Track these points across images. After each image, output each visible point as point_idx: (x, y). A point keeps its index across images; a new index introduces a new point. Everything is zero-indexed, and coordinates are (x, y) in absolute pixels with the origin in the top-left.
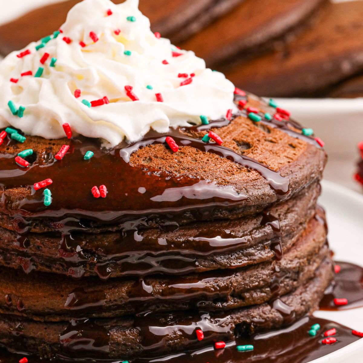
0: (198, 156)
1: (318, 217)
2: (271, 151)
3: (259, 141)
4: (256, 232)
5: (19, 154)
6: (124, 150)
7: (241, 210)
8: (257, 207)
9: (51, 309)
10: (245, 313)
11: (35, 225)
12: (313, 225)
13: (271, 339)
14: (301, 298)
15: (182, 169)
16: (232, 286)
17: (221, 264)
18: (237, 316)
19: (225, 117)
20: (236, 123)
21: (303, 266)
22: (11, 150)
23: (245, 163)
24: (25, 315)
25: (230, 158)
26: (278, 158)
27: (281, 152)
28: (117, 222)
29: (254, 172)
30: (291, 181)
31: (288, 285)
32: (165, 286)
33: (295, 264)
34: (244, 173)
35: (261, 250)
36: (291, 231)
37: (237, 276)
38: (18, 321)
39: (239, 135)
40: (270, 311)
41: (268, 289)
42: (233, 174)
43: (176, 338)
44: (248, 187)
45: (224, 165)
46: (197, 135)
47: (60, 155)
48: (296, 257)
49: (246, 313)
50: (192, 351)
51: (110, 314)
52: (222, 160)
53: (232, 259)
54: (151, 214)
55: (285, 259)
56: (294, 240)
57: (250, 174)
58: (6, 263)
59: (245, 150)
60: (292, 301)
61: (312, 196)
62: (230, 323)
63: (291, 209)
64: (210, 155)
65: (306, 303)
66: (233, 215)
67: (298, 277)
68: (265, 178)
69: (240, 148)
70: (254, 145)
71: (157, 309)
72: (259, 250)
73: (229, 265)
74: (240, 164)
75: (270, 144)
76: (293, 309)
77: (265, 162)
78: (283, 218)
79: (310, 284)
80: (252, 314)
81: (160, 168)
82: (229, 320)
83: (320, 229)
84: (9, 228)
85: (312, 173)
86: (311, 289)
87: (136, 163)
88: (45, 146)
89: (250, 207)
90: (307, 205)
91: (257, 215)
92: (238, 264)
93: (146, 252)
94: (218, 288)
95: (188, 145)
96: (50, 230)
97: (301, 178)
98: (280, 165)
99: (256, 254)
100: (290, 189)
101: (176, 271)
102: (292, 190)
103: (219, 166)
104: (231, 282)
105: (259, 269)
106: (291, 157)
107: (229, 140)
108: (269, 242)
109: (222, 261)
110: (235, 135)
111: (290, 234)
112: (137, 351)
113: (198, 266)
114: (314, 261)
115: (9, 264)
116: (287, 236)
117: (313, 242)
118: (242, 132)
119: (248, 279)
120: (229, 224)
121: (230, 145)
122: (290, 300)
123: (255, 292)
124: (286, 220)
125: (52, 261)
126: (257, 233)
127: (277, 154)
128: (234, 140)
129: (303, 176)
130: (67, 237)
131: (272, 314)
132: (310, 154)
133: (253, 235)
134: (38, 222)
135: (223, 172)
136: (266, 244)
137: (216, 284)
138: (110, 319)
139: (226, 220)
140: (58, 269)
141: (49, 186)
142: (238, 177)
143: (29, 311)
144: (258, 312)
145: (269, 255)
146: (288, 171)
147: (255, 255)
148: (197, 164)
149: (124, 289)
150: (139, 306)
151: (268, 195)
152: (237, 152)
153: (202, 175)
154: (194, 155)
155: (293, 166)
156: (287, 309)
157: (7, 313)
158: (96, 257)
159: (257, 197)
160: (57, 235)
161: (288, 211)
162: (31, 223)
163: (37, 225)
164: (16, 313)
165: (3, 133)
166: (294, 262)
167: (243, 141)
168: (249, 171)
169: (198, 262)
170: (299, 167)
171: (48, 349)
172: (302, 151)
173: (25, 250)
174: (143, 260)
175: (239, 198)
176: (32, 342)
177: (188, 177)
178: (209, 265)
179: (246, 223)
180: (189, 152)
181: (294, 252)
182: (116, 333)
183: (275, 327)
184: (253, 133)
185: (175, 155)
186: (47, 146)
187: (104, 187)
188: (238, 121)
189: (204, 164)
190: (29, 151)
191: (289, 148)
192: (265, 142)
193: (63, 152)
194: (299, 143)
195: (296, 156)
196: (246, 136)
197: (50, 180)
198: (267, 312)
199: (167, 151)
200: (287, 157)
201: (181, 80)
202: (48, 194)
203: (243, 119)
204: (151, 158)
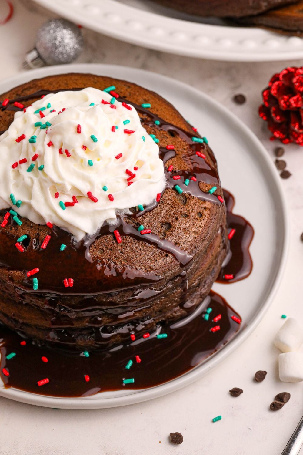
6: (86, 242)
15: (123, 259)
18: (158, 318)
19: (156, 200)
22: (13, 230)
25: (155, 244)
26: (188, 235)
27: (191, 228)
34: (164, 258)
39: (164, 217)
44: (165, 270)
45: (151, 252)
48: (199, 276)
52: (150, 247)
57: (168, 258)
59: (167, 232)
64: (142, 243)
68: (177, 260)
70: (173, 226)
75: (185, 220)
77: (179, 243)
87: (93, 254)
88: (35, 232)
95: (128, 235)
103: (148, 254)
106: (197, 231)
107: (157, 225)
110: (161, 217)
115: (13, 298)
117: (211, 258)
118: (167, 211)
121: (157, 230)
128: (160, 223)
131: (180, 313)
135: (150, 260)
141: (37, 275)
146: (193, 248)
148: (133, 254)
152: (160, 236)
153: (136, 265)
154: (132, 245)
165: (7, 213)
167: (166, 222)
172: (206, 220)
175: (158, 279)
180: (129, 242)
182: (80, 341)
183: (183, 317)
184: (174, 210)
185: (119, 246)
186: (37, 232)
187: (72, 280)
188: (166, 197)
189: (138, 253)
190: (24, 237)
191: (198, 220)
192: (181, 218)
193: (46, 243)
194: (205, 208)
195: (201, 229)
196: (168, 216)
197: (38, 270)
198: (178, 311)
199: (114, 242)
200: (195, 232)
201: (127, 177)
202: (35, 283)
203: (169, 193)
204: (103, 249)
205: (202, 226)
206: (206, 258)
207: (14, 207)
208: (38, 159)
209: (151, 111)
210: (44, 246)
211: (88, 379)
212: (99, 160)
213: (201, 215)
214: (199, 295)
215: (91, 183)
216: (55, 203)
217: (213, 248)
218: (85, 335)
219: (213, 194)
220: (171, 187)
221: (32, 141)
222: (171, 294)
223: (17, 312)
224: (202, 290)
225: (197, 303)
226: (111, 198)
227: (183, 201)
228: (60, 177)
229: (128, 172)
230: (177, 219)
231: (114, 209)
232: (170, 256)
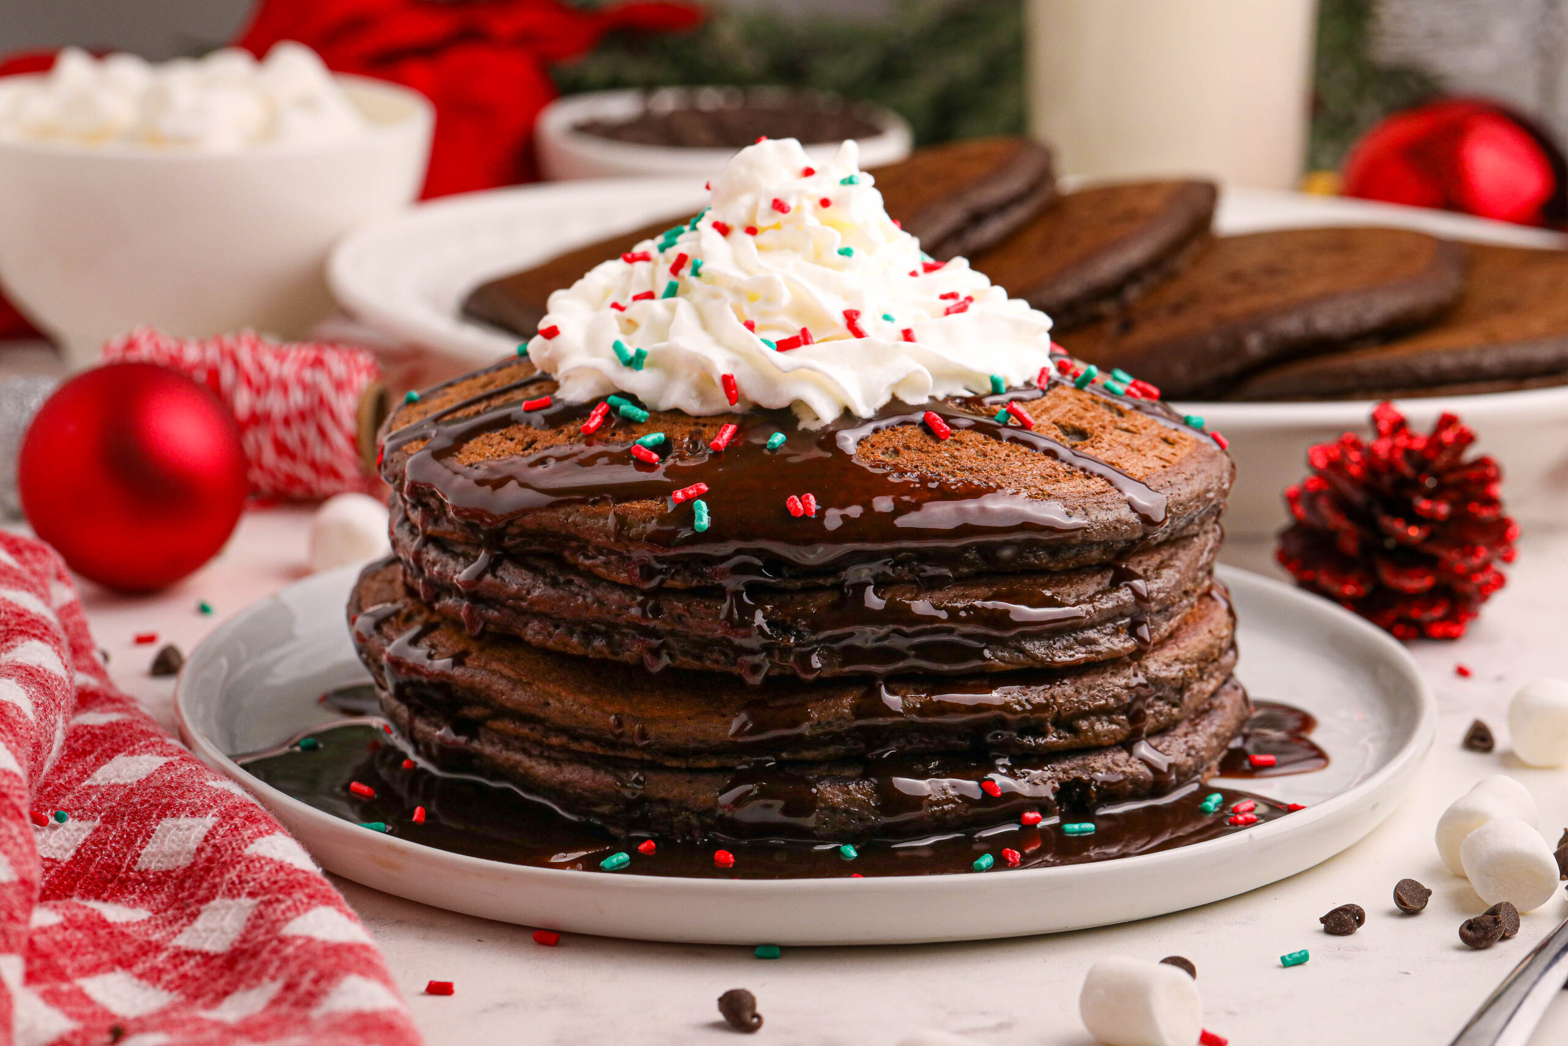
0: (988, 448)
1: (1214, 593)
2: (1128, 445)
3: (1104, 427)
4: (1101, 598)
5: (638, 441)
6: (843, 434)
7: (1074, 551)
8: (1105, 550)
9: (702, 742)
10: (1078, 761)
11: (674, 573)
12: (1207, 607)
13: (1127, 815)
14: (1186, 742)
15: (958, 469)
16: (1054, 703)
17: (1034, 658)
18: (1064, 766)
19: (1036, 383)
20: (1056, 396)
21: (1191, 678)
22: (621, 435)
23: (1080, 463)
24: (647, 757)
25: (1051, 453)
26: (1143, 458)
27: (1147, 449)
28: (835, 568)
29: (1099, 479)
30: (1170, 500)
31: (1160, 713)
32: (926, 697)
33: (1175, 671)
34: (1078, 481)
35: (1111, 635)
36: (1168, 602)
37: (1064, 684)
38: (634, 769)
39: (1064, 416)
40: (1127, 761)
41: (1124, 717)
42: (1059, 482)
43: (948, 801)
44: (1088, 505)
45: (1040, 464)
46: (984, 412)
47: (720, 443)
48: (1177, 659)
49: (1081, 762)
50: (976, 829)
51: (816, 753)
52: (1034, 456)
53: (1056, 649)
54: (901, 550)
55: (1156, 661)
56: (1174, 622)
57: (1091, 482)
58: (612, 653)
59: (1078, 442)
60: (1169, 746)
61: (1206, 545)
62: (1049, 778)
63: (1166, 563)
64: (1011, 446)
65: (1197, 753)
66: (1058, 562)
67: (1181, 699)
68: (1120, 491)
69: (1067, 438)
70: (1095, 434)
71: (908, 748)
72: (1106, 634)
73: (1049, 660)
74: (1070, 464)
75: (1126, 434)
76: (1171, 759)
77: (1118, 465)
78: (1154, 576)
79: (1204, 720)
80: (1093, 764)
81: (916, 467)
82: (1049, 774)
83: (1220, 615)
84: (620, 581)
85: (1208, 491)
86: (1204, 727)
87: (868, 457)
88: (687, 429)
89: (1092, 543)
90: (1197, 560)
91: (1101, 567)
92: (1068, 659)
93: (892, 627)
94: (1028, 707)
95: (968, 428)
96: (703, 583)
97: (1188, 496)
98: (1147, 471)
99: (1101, 641)
100: (1168, 515)
101: (946, 667)
102: (1173, 518)
103: (1030, 466)
104: (1053, 697)
105: (1108, 675)
106: (1167, 458)
107: (1047, 423)
108: (1128, 620)
109: (1037, 652)
110: (1056, 414)
111: (1166, 609)
112: (869, 823)
113: (990, 659)
114: (1211, 676)
115: (617, 654)
116: (1159, 612)
117: (1208, 636)
118: (1070, 410)
119: (1085, 693)
120: (1050, 581)
121: (1050, 432)
122: (1166, 743)
123: (1099, 720)
124: (1158, 581)
125: (704, 645)
126: (1104, 600)
127: (1139, 451)
128: (1054, 423)
129: (1192, 492)
130: (737, 595)
131: (1131, 766)
132: (1203, 456)
133: (1095, 604)
134: (679, 566)
135: (1039, 478)
136: (1121, 625)
137: (1024, 698)
138: (814, 763)
139: (1043, 571)
140: (716, 662)
141: (701, 496)
142: (1065, 487)
143: (658, 746)
144: (1104, 761)
145: (1127, 645)
146: (1163, 483)
147: (1099, 644)
148: (987, 462)
149: (847, 701)
150: (875, 737)
151: (1127, 523)
152: (1062, 443)
153: (999, 481)
154: (981, 446)
155: (1172, 474)
156: (1161, 761)
157: (611, 753)
158: (795, 636)
159: (1105, 526)
160: (718, 593)
161: (1161, 566)
162: (666, 569)
163: (677, 572)
164: (627, 754)
165: (602, 405)
166: (1172, 669)
167: (1073, 427)
168: (1088, 478)
169: (991, 650)
170: (1184, 476)
171: (694, 821)
172: (1187, 450)
173: (652, 624)
174: (886, 643)
175: (1071, 525)
176: (662, 809)
177: (971, 483)
178: (1012, 658)
179: (1081, 580)
180: (971, 441)
181: (1173, 648)
182: (829, 789)
184: (1092, 414)
185: (943, 445)
186: (691, 429)
187: (811, 498)
188: (1063, 393)
189: (1001, 461)
190: (656, 437)
192: (1115, 430)
193: (725, 437)
196: (1076, 418)
197: (704, 487)
199: (928, 437)
202: (701, 512)
203: (1068, 390)
204: (896, 451)
213: (1170, 442)
214: (1179, 745)
226: (908, 336)
232: (1096, 479)
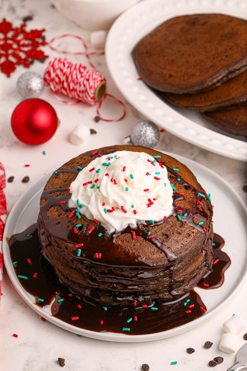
2: (176, 240)
5: (76, 226)
6: (114, 236)
12: (199, 256)
15: (134, 249)
18: (153, 296)
19: (163, 220)
20: (168, 222)
25: (156, 245)
31: (178, 285)
34: (159, 254)
39: (165, 230)
41: (168, 288)
42: (154, 254)
44: (158, 261)
45: (152, 249)
46: (147, 229)
48: (183, 275)
49: (157, 295)
52: (152, 246)
55: (177, 277)
59: (165, 239)
64: (148, 242)
65: (186, 290)
67: (183, 282)
68: (167, 257)
69: (163, 237)
70: (170, 237)
74: (159, 248)
75: (178, 235)
77: (170, 247)
78: (177, 265)
79: (192, 280)
80: (160, 296)
81: (125, 247)
82: (150, 298)
87: (117, 243)
95: (141, 236)
107: (159, 234)
115: (68, 263)
117: (194, 267)
118: (168, 228)
121: (159, 237)
122: (179, 289)
127: (178, 242)
128: (162, 233)
133: (160, 274)
135: (150, 253)
144: (163, 295)
145: (167, 280)
148: (141, 247)
152: (160, 241)
153: (141, 253)
154: (141, 242)
155: (183, 249)
156: (176, 294)
165: (74, 210)
166: (181, 278)
167: (166, 234)
172: (191, 238)
175: (153, 266)
177: (135, 254)
182: (102, 298)
183: (169, 300)
184: (172, 229)
185: (134, 241)
186: (87, 224)
187: (101, 254)
188: (169, 220)
189: (144, 247)
190: (80, 225)
191: (186, 237)
192: (176, 234)
193: (91, 231)
194: (193, 232)
195: (186, 243)
196: (168, 231)
197: (83, 245)
198: (167, 295)
199: (131, 238)
200: (182, 244)
201: (148, 203)
202: (79, 252)
203: (172, 218)
204: (123, 241)
205: (188, 241)
206: (191, 266)
207: (78, 208)
208: (98, 182)
209: (178, 173)
210: (90, 232)
211: (102, 322)
212: (133, 189)
213: (189, 235)
214: (182, 289)
215: (125, 201)
216: (101, 208)
217: (197, 262)
218: (107, 296)
219: (200, 226)
220: (175, 215)
221: (97, 172)
222: (162, 280)
223: (69, 273)
224: (186, 286)
225: (180, 293)
226: (135, 212)
227: (181, 225)
228: (107, 194)
229: (149, 200)
230: (173, 233)
231: (135, 218)
232: (163, 253)
